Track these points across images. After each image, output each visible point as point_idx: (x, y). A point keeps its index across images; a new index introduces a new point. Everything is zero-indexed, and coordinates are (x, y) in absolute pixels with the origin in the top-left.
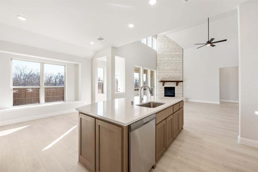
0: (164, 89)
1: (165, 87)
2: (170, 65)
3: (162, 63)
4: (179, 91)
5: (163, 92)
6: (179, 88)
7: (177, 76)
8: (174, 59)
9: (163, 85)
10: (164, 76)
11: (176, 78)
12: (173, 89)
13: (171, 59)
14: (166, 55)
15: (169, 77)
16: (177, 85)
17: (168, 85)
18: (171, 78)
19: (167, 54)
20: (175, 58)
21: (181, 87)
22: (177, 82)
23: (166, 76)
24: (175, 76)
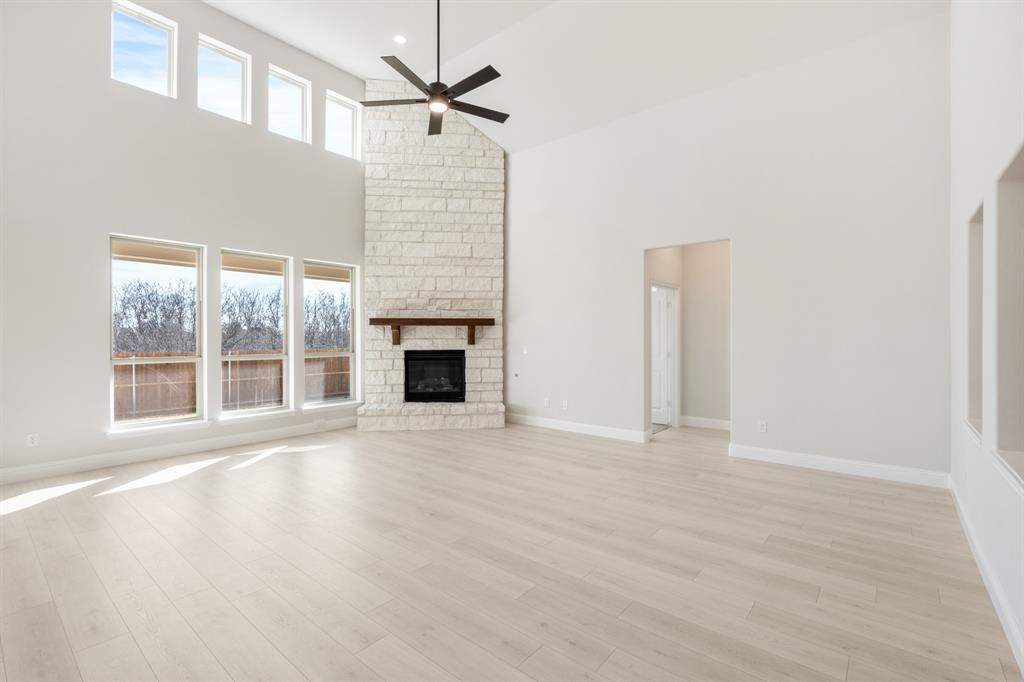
0: (401, 364)
1: (408, 354)
2: (437, 237)
3: (393, 226)
4: (484, 371)
5: (398, 377)
6: (487, 353)
7: (477, 295)
8: (454, 205)
9: (397, 340)
10: (405, 294)
11: (468, 306)
12: (456, 359)
13: (439, 205)
14: (415, 184)
15: (426, 300)
16: (472, 341)
17: (422, 340)
18: (439, 303)
19: (421, 178)
20: (463, 202)
21: (494, 353)
22: (474, 326)
23: (415, 294)
24: (461, 295)
